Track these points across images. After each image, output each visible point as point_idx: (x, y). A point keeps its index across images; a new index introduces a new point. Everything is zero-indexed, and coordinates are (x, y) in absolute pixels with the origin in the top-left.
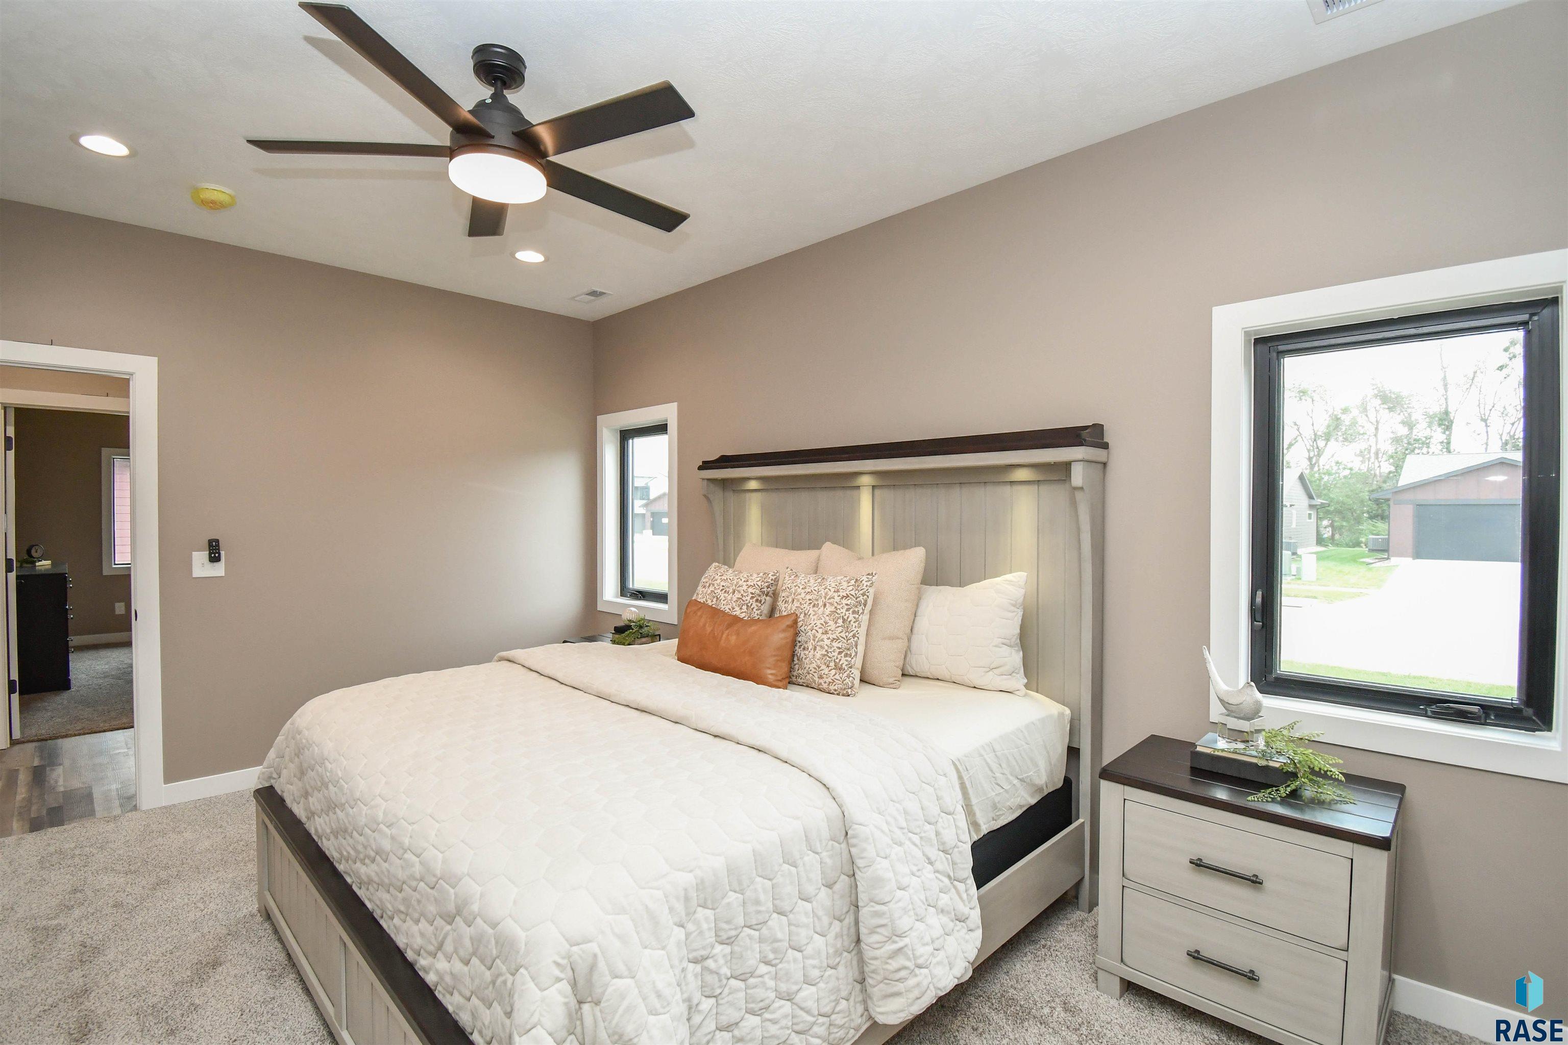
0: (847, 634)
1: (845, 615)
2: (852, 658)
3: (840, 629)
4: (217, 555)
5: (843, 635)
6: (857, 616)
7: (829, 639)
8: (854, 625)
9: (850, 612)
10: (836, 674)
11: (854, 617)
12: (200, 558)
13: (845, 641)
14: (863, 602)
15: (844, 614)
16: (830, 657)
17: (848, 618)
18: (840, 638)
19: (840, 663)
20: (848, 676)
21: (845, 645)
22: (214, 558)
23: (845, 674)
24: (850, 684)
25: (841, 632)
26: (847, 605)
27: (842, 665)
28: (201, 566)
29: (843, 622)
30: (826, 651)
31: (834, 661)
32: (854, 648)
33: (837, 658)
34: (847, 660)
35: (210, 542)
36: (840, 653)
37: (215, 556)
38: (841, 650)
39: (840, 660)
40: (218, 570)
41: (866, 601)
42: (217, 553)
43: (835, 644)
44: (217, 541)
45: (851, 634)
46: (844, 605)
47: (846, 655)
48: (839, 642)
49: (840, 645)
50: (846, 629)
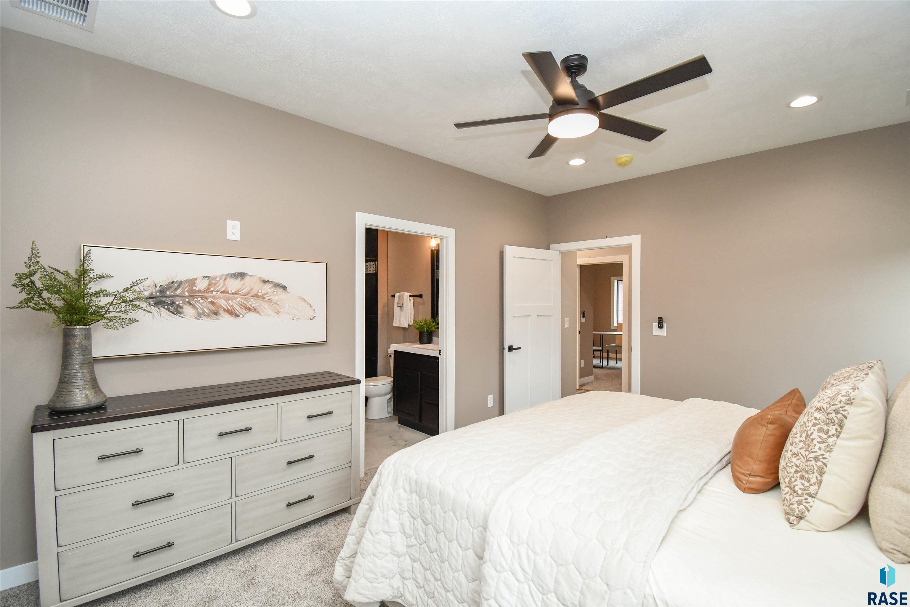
0: (807, 453)
1: (810, 430)
2: (811, 485)
3: (801, 444)
4: (661, 325)
5: (803, 451)
6: (824, 436)
7: (791, 451)
8: (818, 446)
9: (816, 428)
10: (787, 493)
11: (820, 437)
12: (655, 325)
13: (804, 461)
14: (836, 421)
15: (808, 428)
16: (787, 472)
17: (812, 434)
18: (800, 455)
19: (794, 484)
20: (799, 503)
21: (803, 465)
22: (661, 327)
23: (796, 499)
24: (797, 512)
25: (801, 449)
26: (816, 418)
27: (794, 486)
28: (656, 331)
29: (806, 438)
30: (786, 464)
31: (791, 479)
32: (816, 474)
33: (793, 477)
34: (802, 484)
35: (659, 318)
36: (796, 472)
37: (660, 325)
38: (798, 469)
39: (796, 480)
40: (663, 332)
41: (842, 421)
42: (661, 324)
43: (794, 460)
44: (661, 318)
45: (812, 455)
46: (813, 418)
47: (802, 477)
48: (798, 459)
49: (798, 463)
50: (807, 447)
